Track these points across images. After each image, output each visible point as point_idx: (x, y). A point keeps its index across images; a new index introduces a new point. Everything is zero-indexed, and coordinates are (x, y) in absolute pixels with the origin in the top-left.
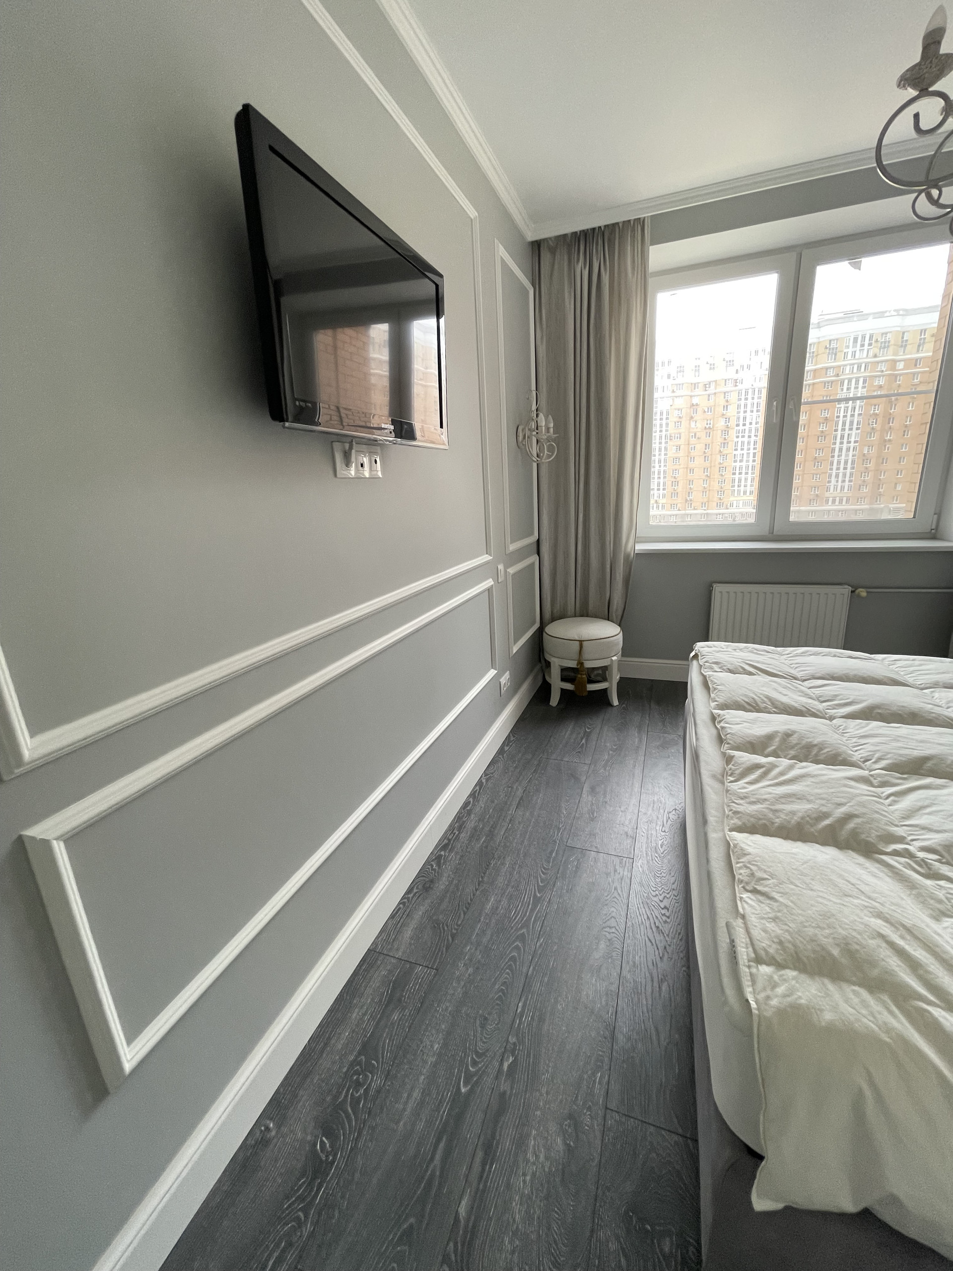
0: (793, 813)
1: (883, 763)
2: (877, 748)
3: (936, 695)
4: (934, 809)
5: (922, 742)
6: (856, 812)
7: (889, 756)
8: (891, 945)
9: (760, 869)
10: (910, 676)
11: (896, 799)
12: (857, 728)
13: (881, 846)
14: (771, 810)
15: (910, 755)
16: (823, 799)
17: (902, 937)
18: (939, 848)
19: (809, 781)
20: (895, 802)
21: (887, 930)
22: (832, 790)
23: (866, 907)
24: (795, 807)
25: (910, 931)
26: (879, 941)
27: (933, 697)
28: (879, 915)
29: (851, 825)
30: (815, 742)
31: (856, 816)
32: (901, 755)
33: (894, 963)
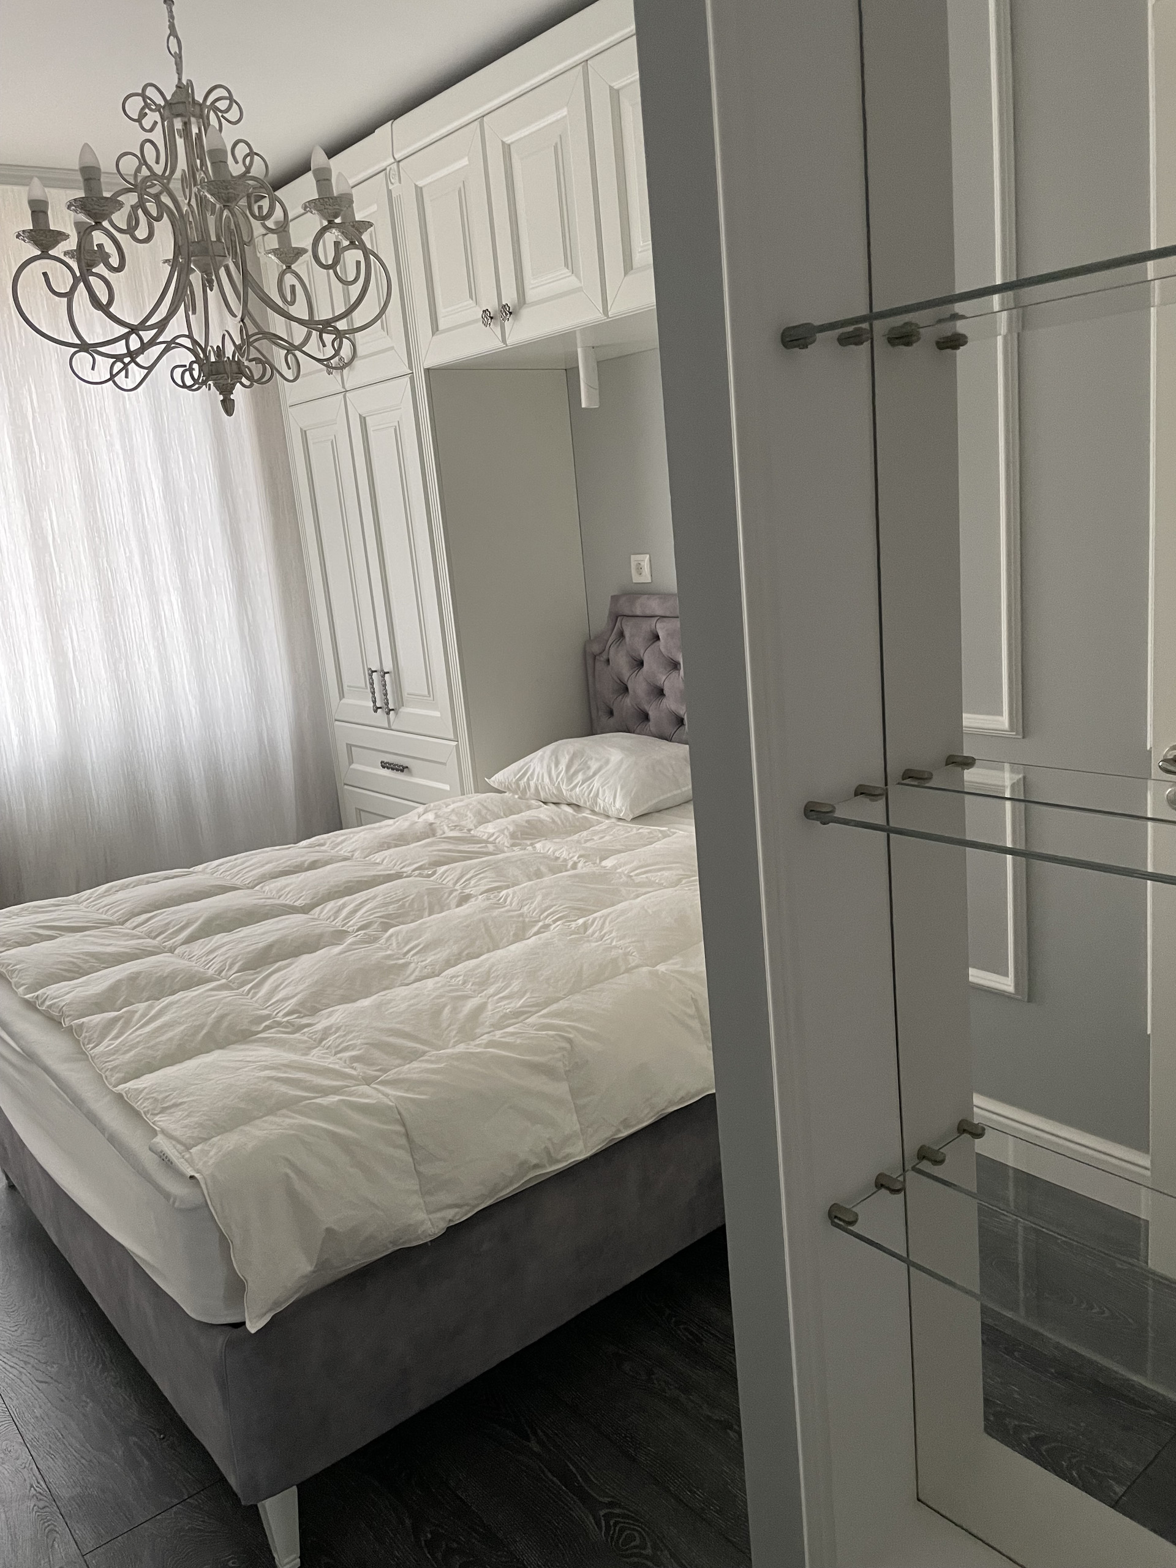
0: (171, 1039)
1: (236, 968)
2: (227, 956)
3: (267, 888)
4: (286, 983)
5: (263, 934)
6: (226, 1012)
7: (239, 958)
8: (278, 1079)
9: (161, 1092)
10: (237, 878)
11: (256, 990)
12: (201, 947)
13: (255, 1028)
14: (148, 1048)
15: (257, 949)
16: (192, 1016)
17: (285, 1072)
18: (297, 1007)
19: (174, 1009)
20: (255, 994)
21: (273, 1073)
22: (198, 1006)
23: (255, 1068)
24: (170, 1034)
25: (289, 1066)
26: (270, 1082)
27: (264, 892)
28: (266, 1068)
29: (225, 1024)
30: (165, 975)
31: (227, 1015)
32: (248, 953)
33: (283, 1089)
